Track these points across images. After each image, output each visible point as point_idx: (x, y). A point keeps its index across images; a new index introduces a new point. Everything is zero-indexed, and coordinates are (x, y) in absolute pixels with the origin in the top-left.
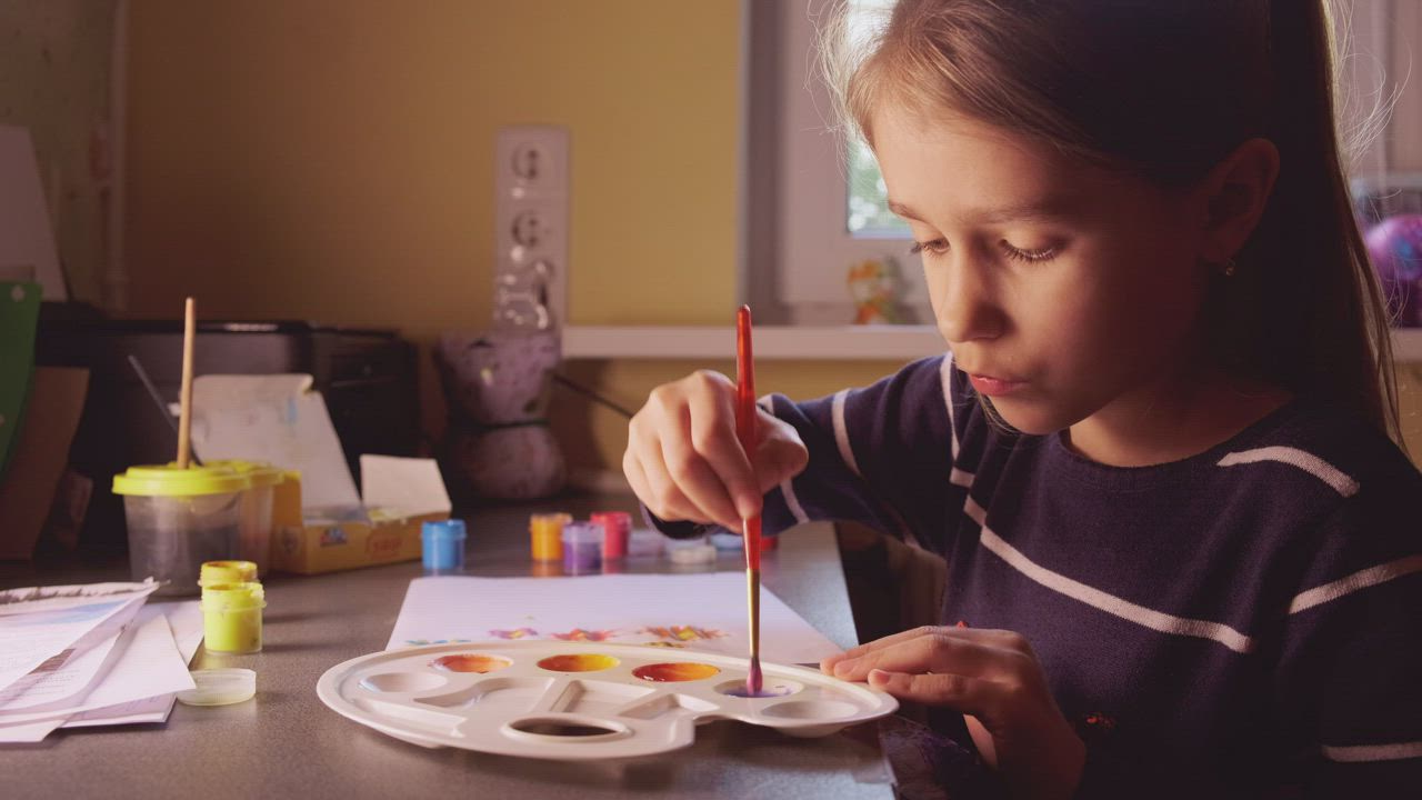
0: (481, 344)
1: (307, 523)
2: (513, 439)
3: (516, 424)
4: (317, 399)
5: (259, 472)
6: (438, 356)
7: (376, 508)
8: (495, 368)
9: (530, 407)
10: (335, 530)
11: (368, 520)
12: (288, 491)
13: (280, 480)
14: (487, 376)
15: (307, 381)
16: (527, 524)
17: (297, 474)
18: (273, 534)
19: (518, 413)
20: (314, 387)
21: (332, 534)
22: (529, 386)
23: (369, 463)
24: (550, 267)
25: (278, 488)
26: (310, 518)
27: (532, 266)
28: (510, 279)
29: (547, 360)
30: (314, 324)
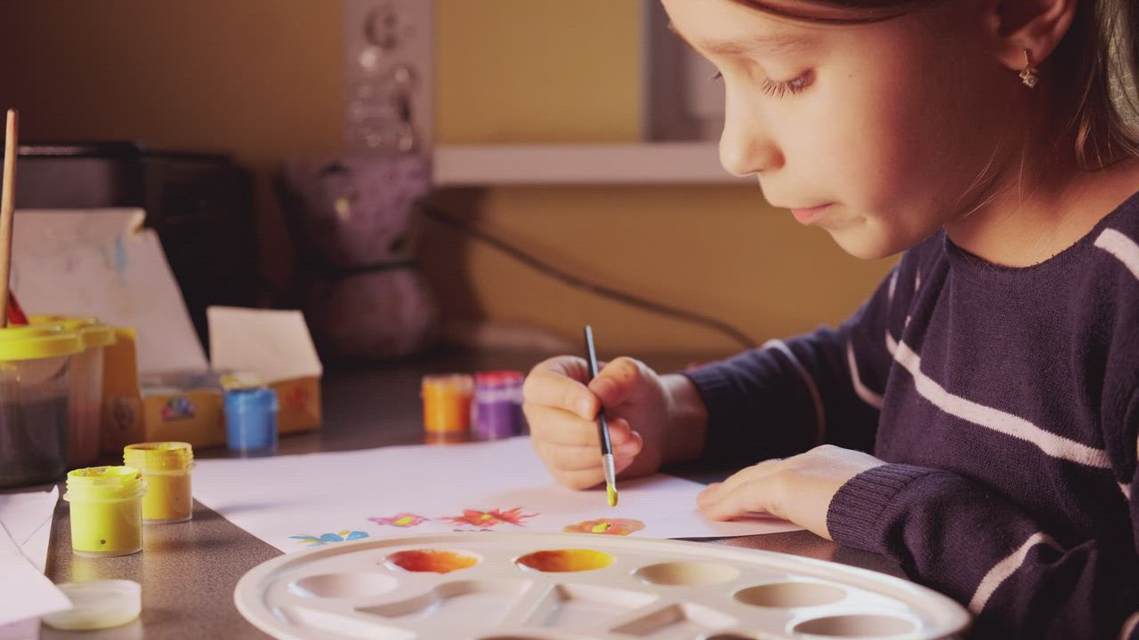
0: (335, 169)
1: (144, 393)
2: (376, 286)
3: (379, 267)
4: (151, 241)
5: (91, 330)
6: (280, 182)
7: (229, 372)
8: (354, 198)
9: (396, 246)
10: (180, 402)
11: (220, 387)
12: (120, 354)
13: (111, 340)
14: (342, 208)
15: (138, 216)
16: (418, 388)
17: (131, 331)
18: (104, 405)
19: (381, 253)
20: (147, 224)
21: (175, 404)
22: (396, 221)
23: (219, 317)
24: (413, 75)
25: (109, 352)
26: (149, 385)
27: (390, 74)
28: (365, 91)
29: (416, 188)
30: (142, 145)
